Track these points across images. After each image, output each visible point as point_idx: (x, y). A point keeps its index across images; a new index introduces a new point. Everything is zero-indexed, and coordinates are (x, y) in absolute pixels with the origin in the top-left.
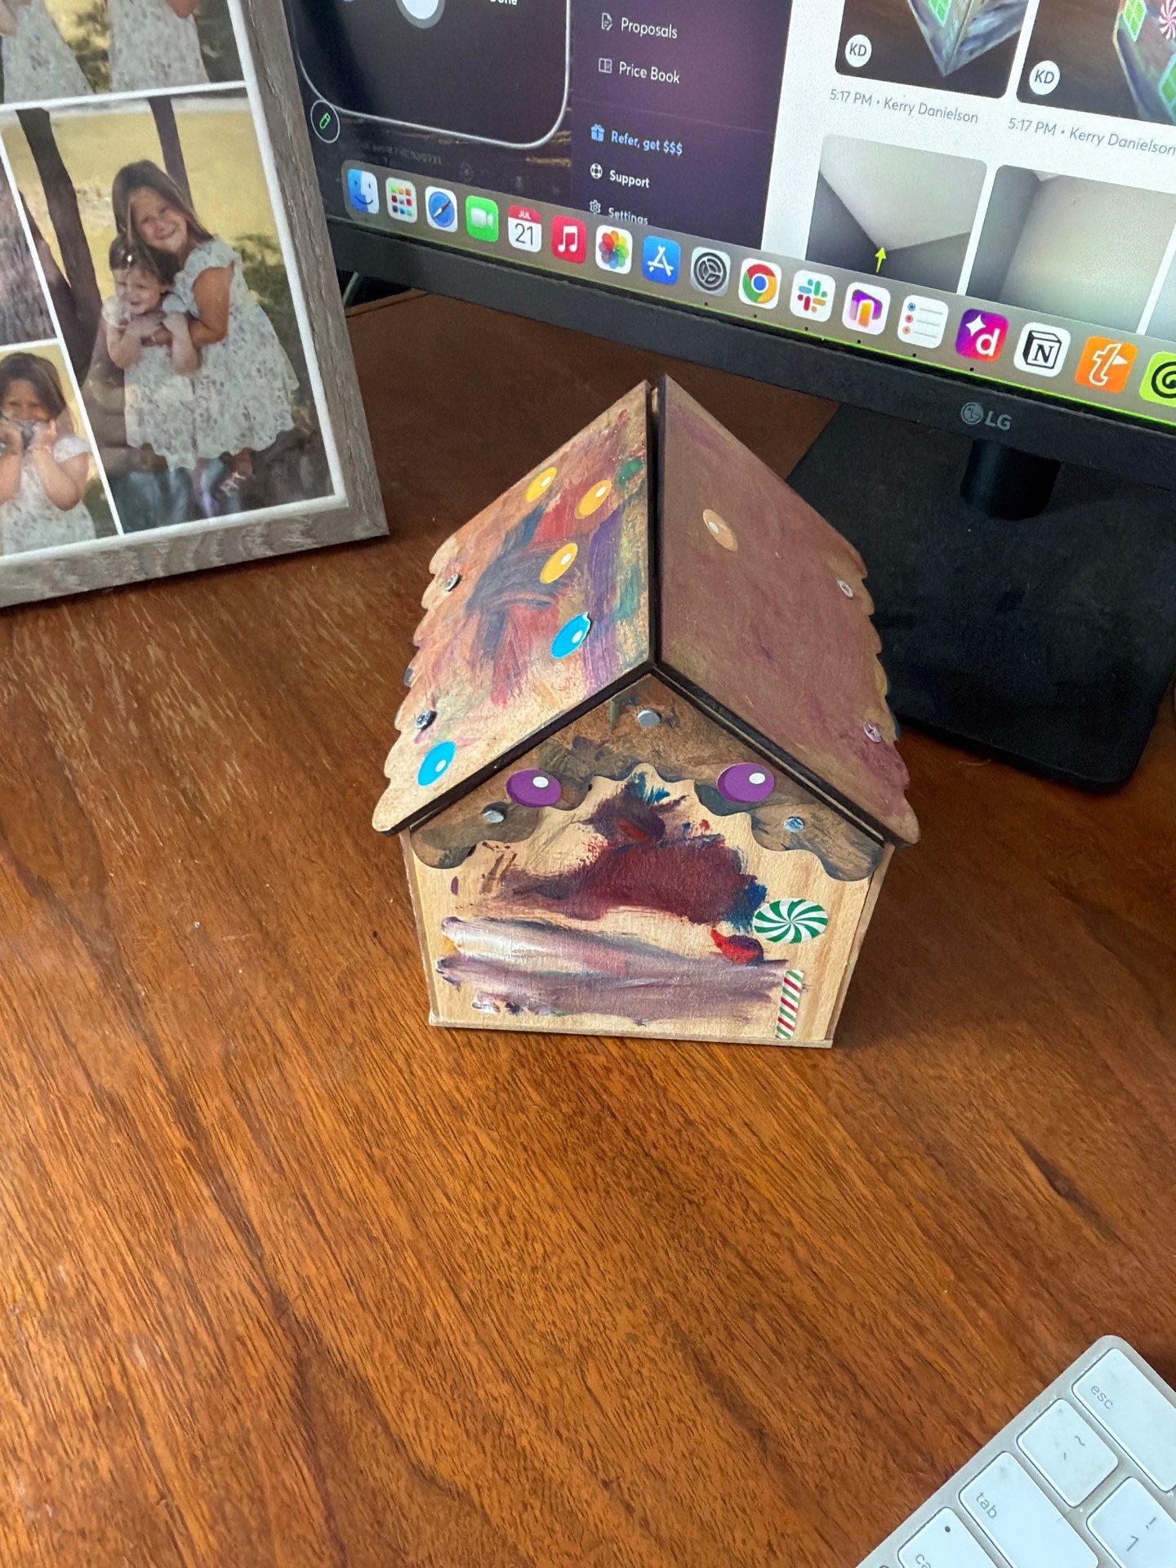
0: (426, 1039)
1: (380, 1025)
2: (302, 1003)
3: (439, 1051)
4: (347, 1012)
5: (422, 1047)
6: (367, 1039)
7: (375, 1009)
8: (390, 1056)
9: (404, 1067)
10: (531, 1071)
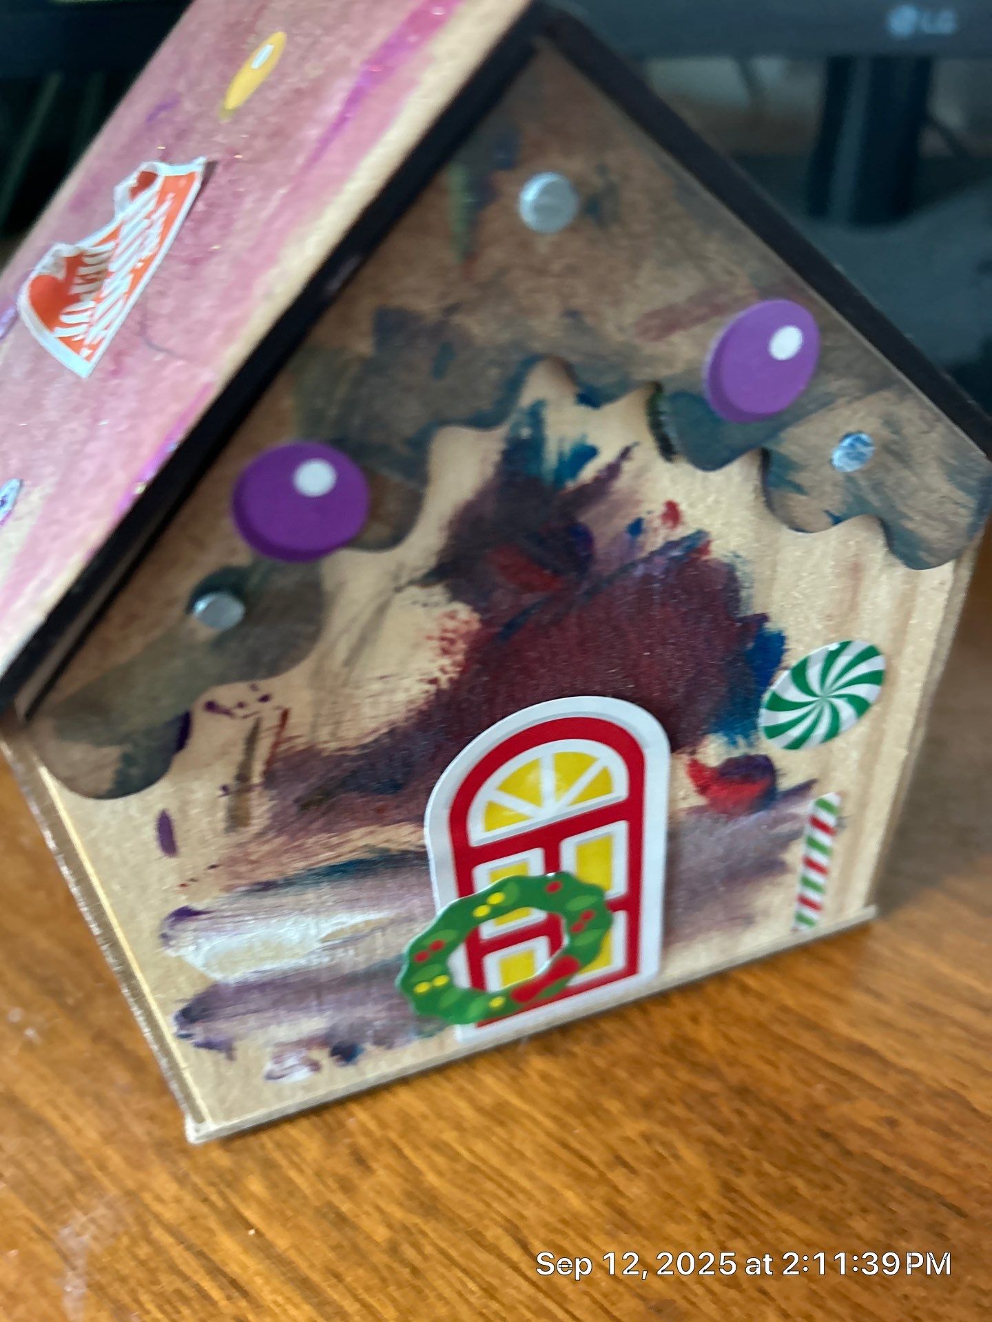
0: (531, 1177)
1: (431, 1178)
2: (256, 1185)
3: (569, 1195)
4: (354, 1173)
5: (531, 1197)
6: (418, 1220)
7: (408, 1151)
8: (477, 1237)
9: (515, 1254)
10: (760, 1174)
